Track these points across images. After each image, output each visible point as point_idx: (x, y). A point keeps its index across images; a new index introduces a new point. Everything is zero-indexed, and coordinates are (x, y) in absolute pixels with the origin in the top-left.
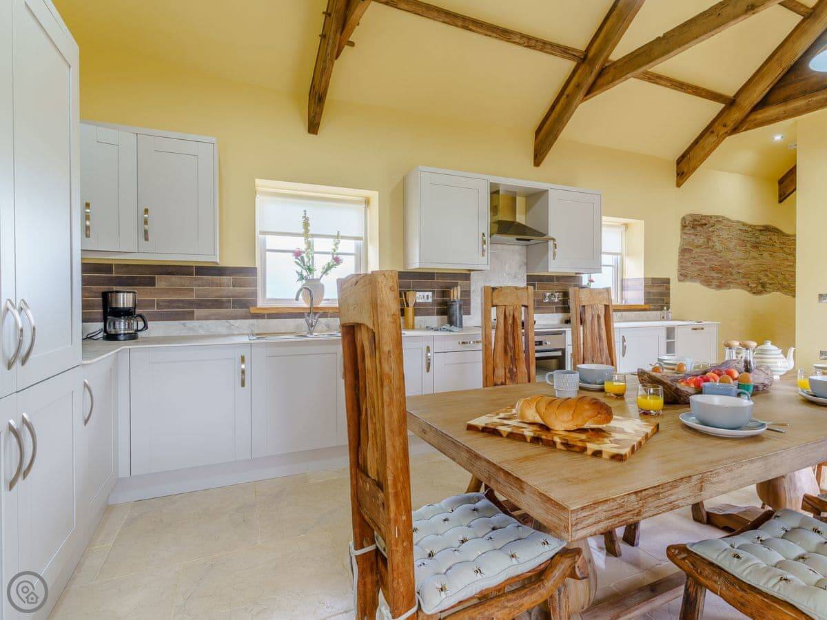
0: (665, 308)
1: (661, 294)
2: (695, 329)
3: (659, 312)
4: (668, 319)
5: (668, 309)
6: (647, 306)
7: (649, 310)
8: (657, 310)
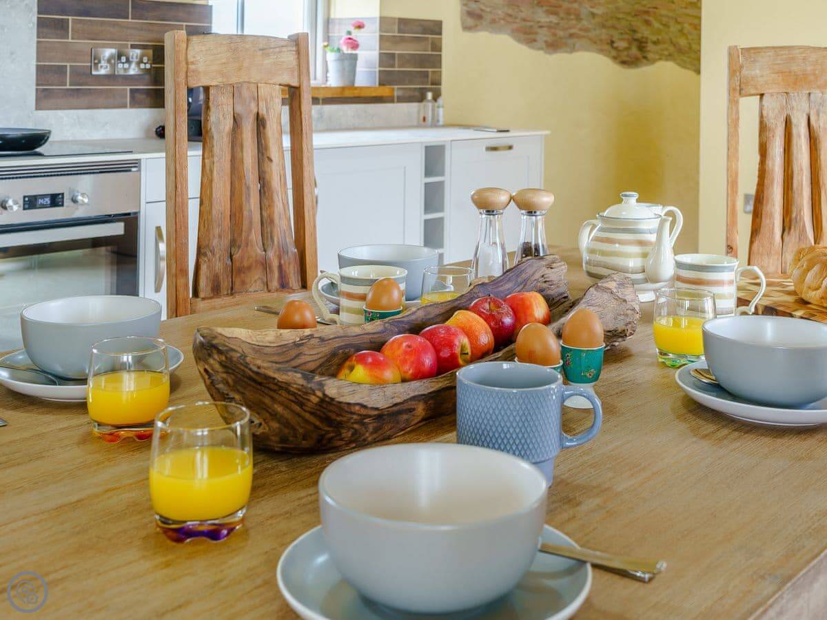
0: (430, 95)
1: (423, 60)
2: (495, 149)
3: (414, 107)
4: (435, 125)
5: (435, 99)
6: (385, 91)
7: (390, 100)
8: (409, 99)
